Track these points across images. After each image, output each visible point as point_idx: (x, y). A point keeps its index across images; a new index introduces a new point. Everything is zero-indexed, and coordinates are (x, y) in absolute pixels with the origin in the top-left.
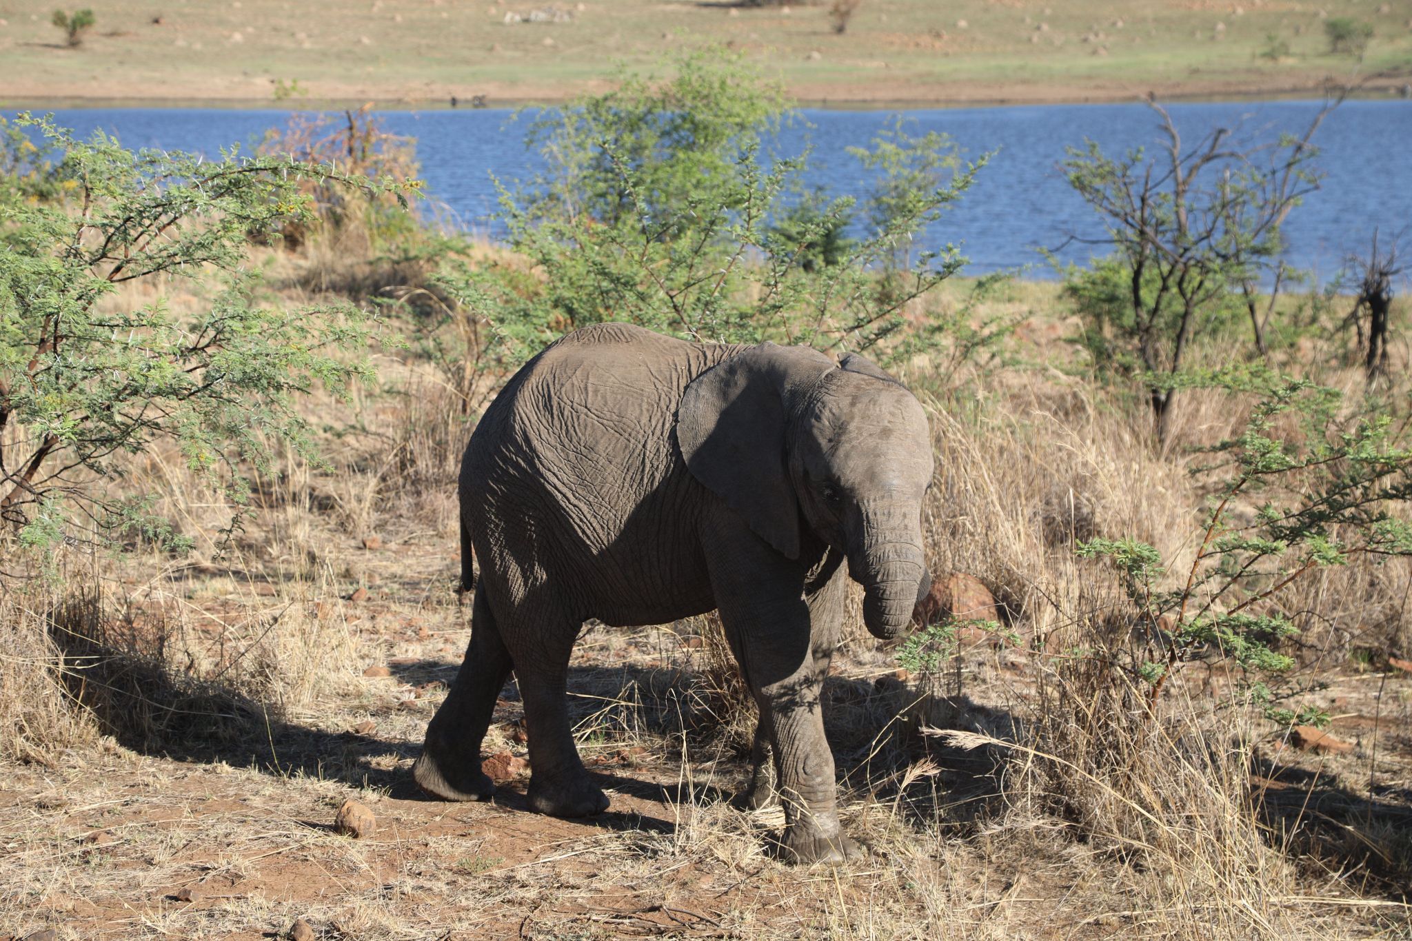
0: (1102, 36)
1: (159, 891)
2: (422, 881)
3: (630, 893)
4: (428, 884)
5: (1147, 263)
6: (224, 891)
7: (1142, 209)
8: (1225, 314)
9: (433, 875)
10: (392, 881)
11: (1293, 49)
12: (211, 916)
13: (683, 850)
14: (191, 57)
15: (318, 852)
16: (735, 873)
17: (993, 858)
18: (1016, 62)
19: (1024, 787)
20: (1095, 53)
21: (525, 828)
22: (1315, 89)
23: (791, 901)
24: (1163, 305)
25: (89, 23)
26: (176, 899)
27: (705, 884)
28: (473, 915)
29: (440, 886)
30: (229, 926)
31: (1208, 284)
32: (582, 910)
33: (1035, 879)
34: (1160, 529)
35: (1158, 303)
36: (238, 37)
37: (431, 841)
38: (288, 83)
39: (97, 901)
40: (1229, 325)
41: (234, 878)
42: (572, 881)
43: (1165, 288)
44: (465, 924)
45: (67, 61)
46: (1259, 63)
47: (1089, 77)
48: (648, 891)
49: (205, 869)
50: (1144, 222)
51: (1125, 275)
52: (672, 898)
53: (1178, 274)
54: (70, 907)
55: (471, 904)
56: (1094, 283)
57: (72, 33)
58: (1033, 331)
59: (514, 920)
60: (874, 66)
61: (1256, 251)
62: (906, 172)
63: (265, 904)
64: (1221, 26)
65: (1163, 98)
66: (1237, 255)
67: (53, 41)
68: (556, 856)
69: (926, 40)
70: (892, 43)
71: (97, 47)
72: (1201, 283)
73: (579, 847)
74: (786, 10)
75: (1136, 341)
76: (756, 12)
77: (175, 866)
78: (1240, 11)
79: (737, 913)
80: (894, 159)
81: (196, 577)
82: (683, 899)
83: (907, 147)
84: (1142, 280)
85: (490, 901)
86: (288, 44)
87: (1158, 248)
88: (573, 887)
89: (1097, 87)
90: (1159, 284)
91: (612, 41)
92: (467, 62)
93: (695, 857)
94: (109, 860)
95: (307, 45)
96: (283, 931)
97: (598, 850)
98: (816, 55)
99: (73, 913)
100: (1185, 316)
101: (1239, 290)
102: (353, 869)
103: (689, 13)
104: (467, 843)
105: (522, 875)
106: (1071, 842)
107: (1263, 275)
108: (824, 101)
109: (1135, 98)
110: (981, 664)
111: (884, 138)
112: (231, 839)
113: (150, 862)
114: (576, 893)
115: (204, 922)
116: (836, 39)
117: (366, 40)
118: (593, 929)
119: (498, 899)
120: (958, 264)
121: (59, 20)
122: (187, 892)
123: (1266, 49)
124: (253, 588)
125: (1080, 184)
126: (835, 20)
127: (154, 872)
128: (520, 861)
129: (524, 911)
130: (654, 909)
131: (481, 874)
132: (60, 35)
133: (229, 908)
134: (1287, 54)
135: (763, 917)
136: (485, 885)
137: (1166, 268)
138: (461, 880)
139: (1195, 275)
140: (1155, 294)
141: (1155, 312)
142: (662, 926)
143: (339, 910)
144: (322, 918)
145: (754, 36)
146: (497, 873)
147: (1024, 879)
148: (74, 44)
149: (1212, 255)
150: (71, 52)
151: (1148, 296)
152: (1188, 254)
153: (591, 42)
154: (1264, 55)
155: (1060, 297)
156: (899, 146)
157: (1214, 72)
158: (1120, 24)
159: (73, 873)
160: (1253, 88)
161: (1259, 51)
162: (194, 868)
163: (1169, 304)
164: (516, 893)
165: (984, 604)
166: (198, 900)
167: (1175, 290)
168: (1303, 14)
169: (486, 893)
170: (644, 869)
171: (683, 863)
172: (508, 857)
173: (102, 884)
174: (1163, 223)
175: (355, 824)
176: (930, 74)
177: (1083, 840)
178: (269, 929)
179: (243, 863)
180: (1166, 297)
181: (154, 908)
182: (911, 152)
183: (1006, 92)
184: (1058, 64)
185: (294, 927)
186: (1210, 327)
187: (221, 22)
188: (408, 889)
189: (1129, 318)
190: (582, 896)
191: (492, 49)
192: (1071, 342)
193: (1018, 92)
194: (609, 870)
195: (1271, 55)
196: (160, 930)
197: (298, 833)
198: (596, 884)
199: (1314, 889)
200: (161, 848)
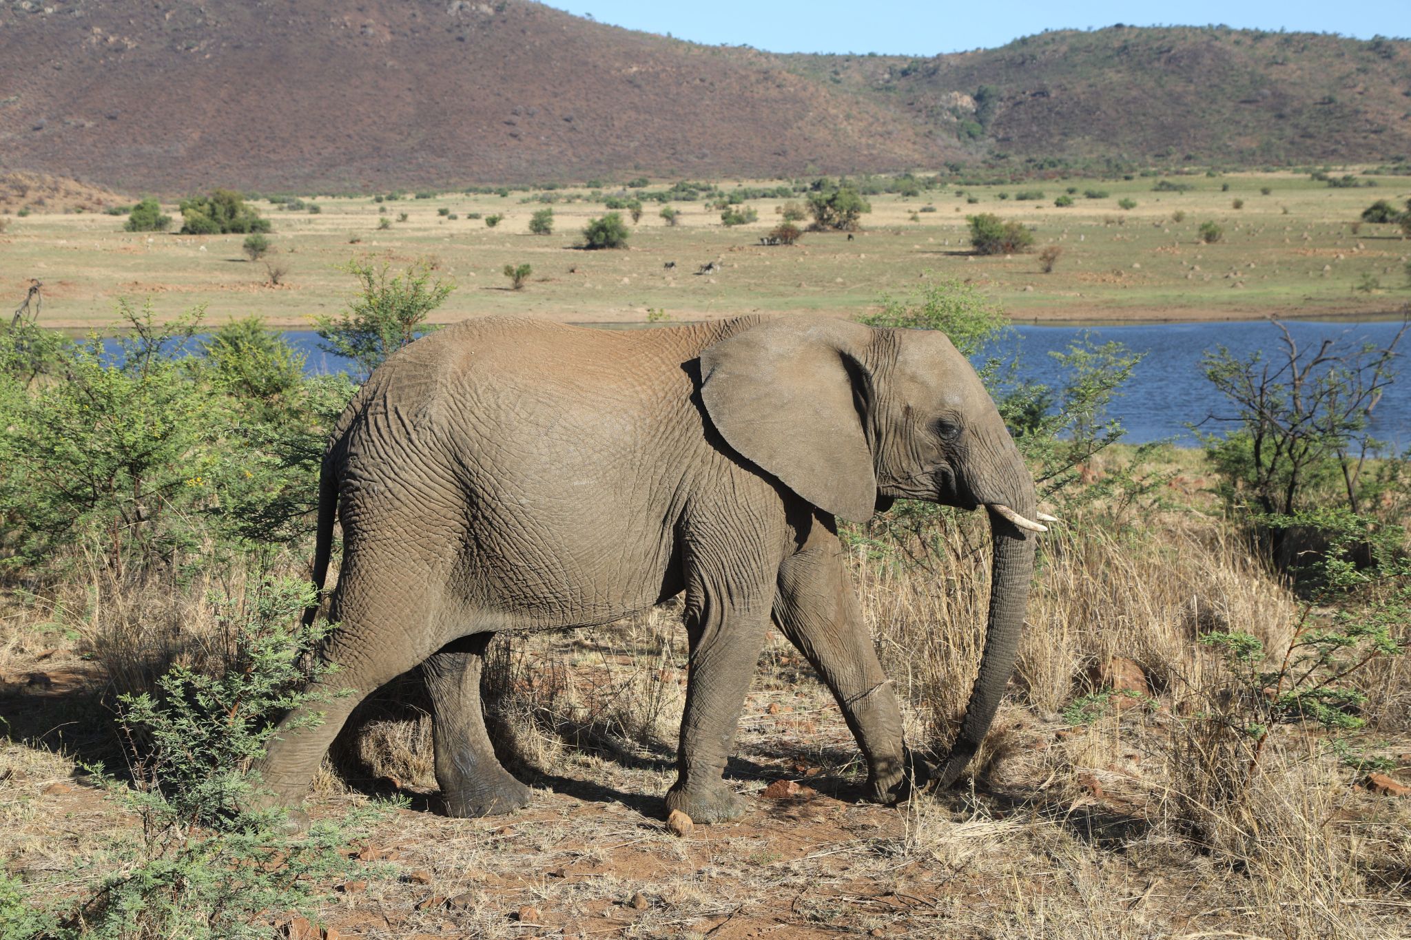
0: (1239, 274)
1: (544, 869)
2: (725, 869)
3: (872, 882)
4: (728, 871)
5: (1266, 436)
6: (587, 871)
7: (1261, 396)
8: (1325, 473)
9: (732, 865)
10: (703, 868)
11: (1381, 284)
12: (578, 888)
13: (910, 853)
14: (594, 294)
15: (653, 846)
16: (947, 870)
17: (1139, 865)
18: (1176, 293)
19: (1162, 814)
20: (1234, 286)
21: (798, 833)
22: (1399, 312)
23: (989, 891)
24: (1278, 465)
25: (528, 273)
26: (555, 875)
27: (926, 877)
28: (759, 894)
29: (737, 873)
30: (590, 895)
31: (1311, 451)
32: (837, 893)
33: (1170, 881)
34: (1272, 628)
35: (1274, 464)
36: (626, 280)
37: (732, 840)
38: (657, 312)
39: (502, 875)
40: (1328, 480)
41: (594, 862)
42: (830, 873)
43: (1279, 453)
44: (754, 900)
45: (513, 299)
46: (1357, 293)
47: (1230, 303)
48: (885, 881)
49: (575, 855)
50: (1262, 404)
51: (1250, 443)
52: (902, 886)
53: (1288, 445)
54: (484, 878)
55: (758, 886)
56: (1226, 449)
57: (517, 281)
58: (1185, 484)
59: (788, 898)
60: (1072, 295)
61: (1346, 427)
62: (1091, 370)
63: (614, 880)
64: (1328, 267)
65: (1283, 318)
66: (1332, 430)
67: (504, 286)
68: (820, 854)
69: (1110, 277)
70: (1085, 280)
71: (532, 289)
72: (1306, 449)
73: (837, 848)
74: (1009, 257)
75: (1257, 491)
76: (988, 258)
77: (555, 852)
78: (1342, 257)
79: (948, 899)
80: (1083, 361)
81: (580, 651)
82: (910, 887)
83: (1092, 351)
84: (1262, 448)
85: (771, 884)
86: (660, 284)
87: (1273, 424)
88: (831, 877)
89: (1236, 310)
90: (1274, 450)
91: (884, 279)
92: (782, 295)
93: (919, 858)
94: (511, 847)
95: (673, 285)
96: (626, 901)
97: (850, 851)
98: (1030, 288)
99: (486, 883)
100: (1294, 473)
101: (1335, 455)
102: (677, 859)
103: (939, 259)
104: (756, 843)
105: (795, 866)
106: (1196, 854)
107: (1352, 444)
108: (1036, 320)
109: (1264, 318)
110: (1134, 724)
111: (1076, 346)
112: (594, 834)
113: (538, 849)
114: (833, 881)
115: (573, 892)
116: (1044, 276)
117: (713, 281)
118: (844, 907)
119: (777, 883)
120: (1118, 434)
121: (508, 271)
122: (562, 871)
123: (1362, 284)
124: (615, 659)
125: (1214, 377)
126: (1044, 263)
127: (541, 856)
128: (795, 856)
129: (794, 893)
130: (887, 894)
131: (766, 865)
132: (508, 282)
133: (589, 882)
134: (1378, 288)
135: (968, 902)
136: (769, 873)
137: (1279, 438)
138: (751, 869)
139: (1301, 443)
140: (1272, 458)
141: (1271, 470)
142: (894, 907)
143: (665, 887)
144: (654, 893)
145: (985, 275)
146: (777, 865)
147: (1161, 880)
148: (518, 287)
149: (1314, 430)
150: (515, 293)
151: (1266, 459)
152: (1296, 429)
153: (869, 280)
154: (1360, 288)
155: (1206, 460)
156: (1087, 351)
157: (1323, 300)
158: (1253, 266)
159: (486, 855)
160: (1352, 312)
161: (1356, 285)
162: (568, 854)
163: (1282, 465)
164: (790, 879)
165: (1137, 680)
166: (569, 876)
167: (1286, 455)
168: (1389, 259)
169: (769, 879)
170: (882, 865)
171: (911, 862)
172: (785, 852)
173: (506, 864)
174: (1277, 406)
175: (679, 827)
176: (1113, 301)
177: (1205, 853)
178: (617, 899)
179: (600, 852)
180: (1280, 460)
181: (540, 881)
182: (1095, 356)
183: (1168, 314)
184: (1206, 294)
185: (634, 898)
186: (1313, 482)
187: (615, 271)
188: (714, 875)
189: (1252, 475)
190: (836, 883)
191: (800, 285)
192: (1211, 491)
193: (1178, 313)
194: (857, 865)
195: (1365, 288)
196: (543, 896)
197: (639, 831)
198: (847, 875)
199: (1380, 894)
200: (546, 839)
